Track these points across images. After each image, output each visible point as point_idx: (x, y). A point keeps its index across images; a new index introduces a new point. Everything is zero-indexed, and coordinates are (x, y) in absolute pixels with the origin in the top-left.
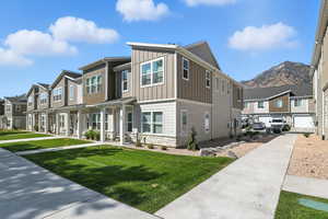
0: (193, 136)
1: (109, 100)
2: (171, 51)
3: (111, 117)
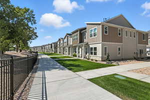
0: (108, 56)
1: (80, 43)
2: (99, 24)
3: (80, 49)
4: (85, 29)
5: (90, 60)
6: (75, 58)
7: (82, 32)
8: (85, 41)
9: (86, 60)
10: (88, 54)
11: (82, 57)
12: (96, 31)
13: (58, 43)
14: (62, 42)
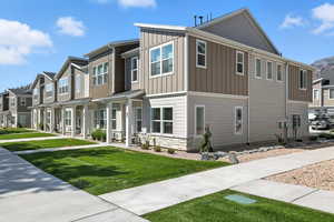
1: (116, 93)
2: (180, 34)
3: (119, 114)
4: (136, 45)
5: (152, 151)
6: (101, 144)
7: (124, 56)
8: (136, 85)
9: (139, 149)
10: (144, 130)
11: (123, 140)
12: (171, 56)
13: (36, 92)
14: (49, 87)
